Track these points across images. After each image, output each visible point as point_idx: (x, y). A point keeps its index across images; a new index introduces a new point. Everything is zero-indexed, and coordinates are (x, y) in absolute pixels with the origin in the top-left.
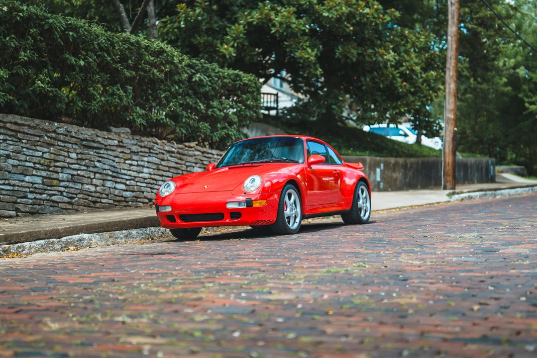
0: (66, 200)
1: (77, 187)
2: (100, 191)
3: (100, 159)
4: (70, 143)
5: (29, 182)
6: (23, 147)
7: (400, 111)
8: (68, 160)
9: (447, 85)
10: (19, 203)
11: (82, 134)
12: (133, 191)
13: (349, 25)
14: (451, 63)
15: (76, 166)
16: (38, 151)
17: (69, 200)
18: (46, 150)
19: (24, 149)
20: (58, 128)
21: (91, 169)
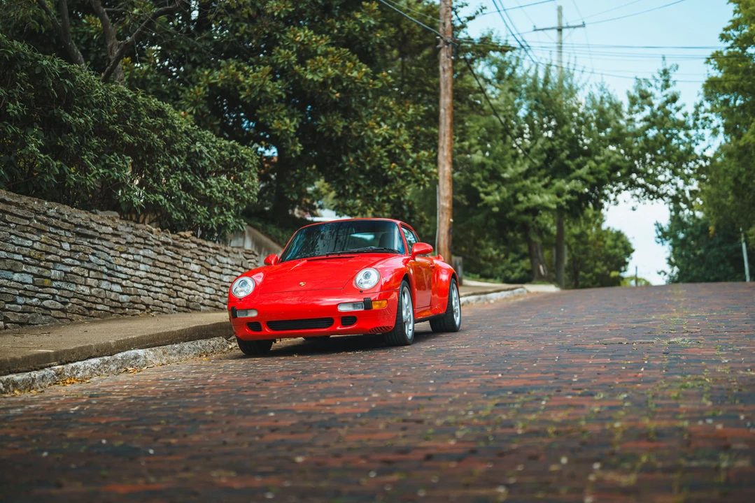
0: (59, 305)
1: (71, 289)
2: (95, 293)
3: (95, 252)
4: (62, 229)
5: (18, 282)
6: (11, 234)
7: (388, 198)
8: (61, 252)
9: (441, 167)
10: (7, 310)
11: (75, 217)
12: (130, 295)
13: (335, 91)
14: (444, 141)
15: (69, 261)
16: (28, 239)
17: (63, 306)
18: (36, 238)
19: (13, 237)
20: (49, 209)
21: (86, 265)
